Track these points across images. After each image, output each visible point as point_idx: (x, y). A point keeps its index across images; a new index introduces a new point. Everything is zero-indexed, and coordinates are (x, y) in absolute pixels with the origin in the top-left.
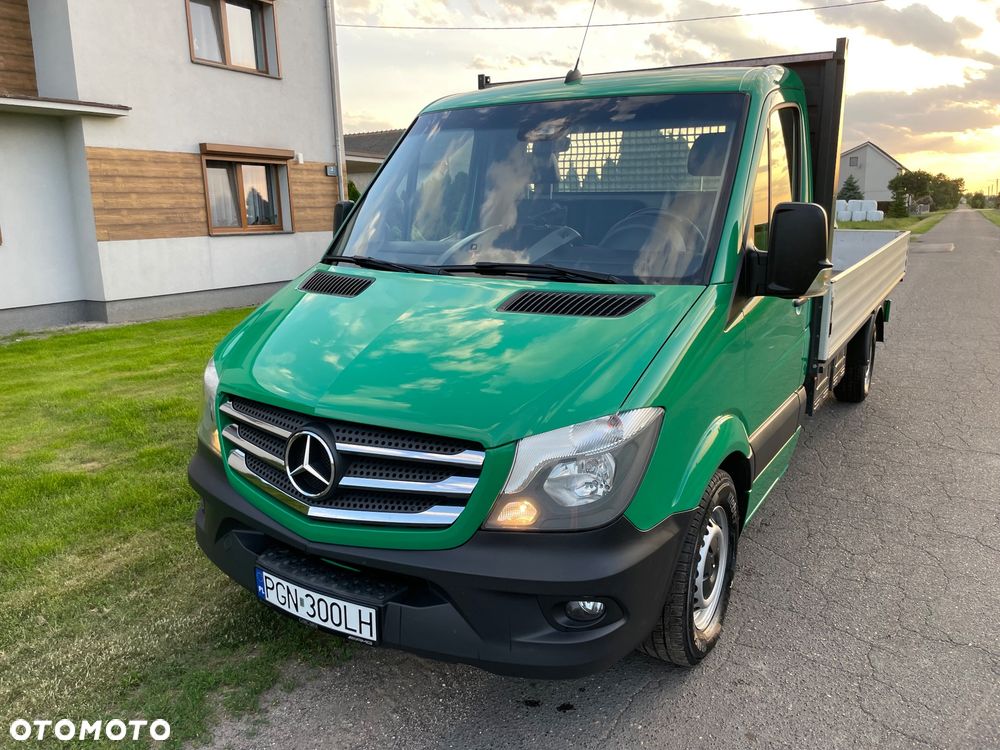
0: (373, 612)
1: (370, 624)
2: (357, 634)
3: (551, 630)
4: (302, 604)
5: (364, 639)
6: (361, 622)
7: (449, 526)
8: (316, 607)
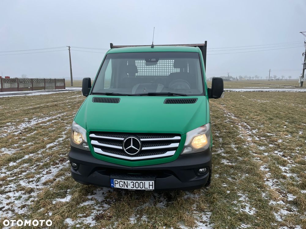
0: (153, 182)
1: (152, 185)
2: (148, 189)
3: (197, 177)
4: (129, 185)
5: (150, 190)
6: (149, 185)
7: (172, 156)
8: (134, 185)
